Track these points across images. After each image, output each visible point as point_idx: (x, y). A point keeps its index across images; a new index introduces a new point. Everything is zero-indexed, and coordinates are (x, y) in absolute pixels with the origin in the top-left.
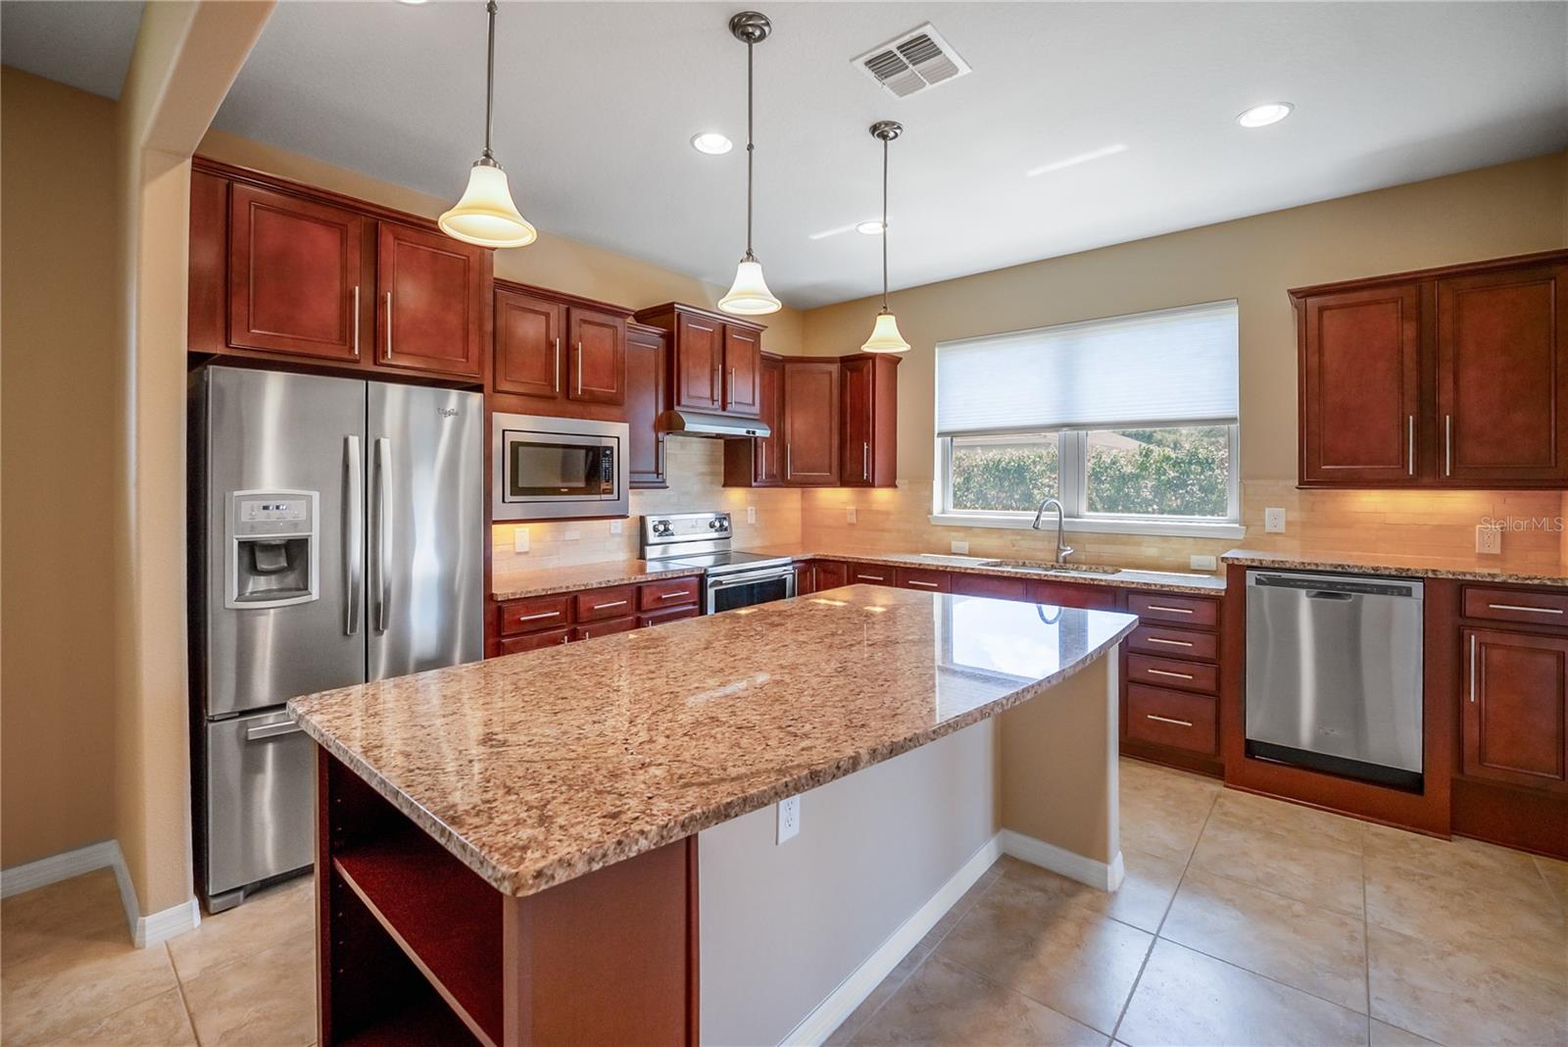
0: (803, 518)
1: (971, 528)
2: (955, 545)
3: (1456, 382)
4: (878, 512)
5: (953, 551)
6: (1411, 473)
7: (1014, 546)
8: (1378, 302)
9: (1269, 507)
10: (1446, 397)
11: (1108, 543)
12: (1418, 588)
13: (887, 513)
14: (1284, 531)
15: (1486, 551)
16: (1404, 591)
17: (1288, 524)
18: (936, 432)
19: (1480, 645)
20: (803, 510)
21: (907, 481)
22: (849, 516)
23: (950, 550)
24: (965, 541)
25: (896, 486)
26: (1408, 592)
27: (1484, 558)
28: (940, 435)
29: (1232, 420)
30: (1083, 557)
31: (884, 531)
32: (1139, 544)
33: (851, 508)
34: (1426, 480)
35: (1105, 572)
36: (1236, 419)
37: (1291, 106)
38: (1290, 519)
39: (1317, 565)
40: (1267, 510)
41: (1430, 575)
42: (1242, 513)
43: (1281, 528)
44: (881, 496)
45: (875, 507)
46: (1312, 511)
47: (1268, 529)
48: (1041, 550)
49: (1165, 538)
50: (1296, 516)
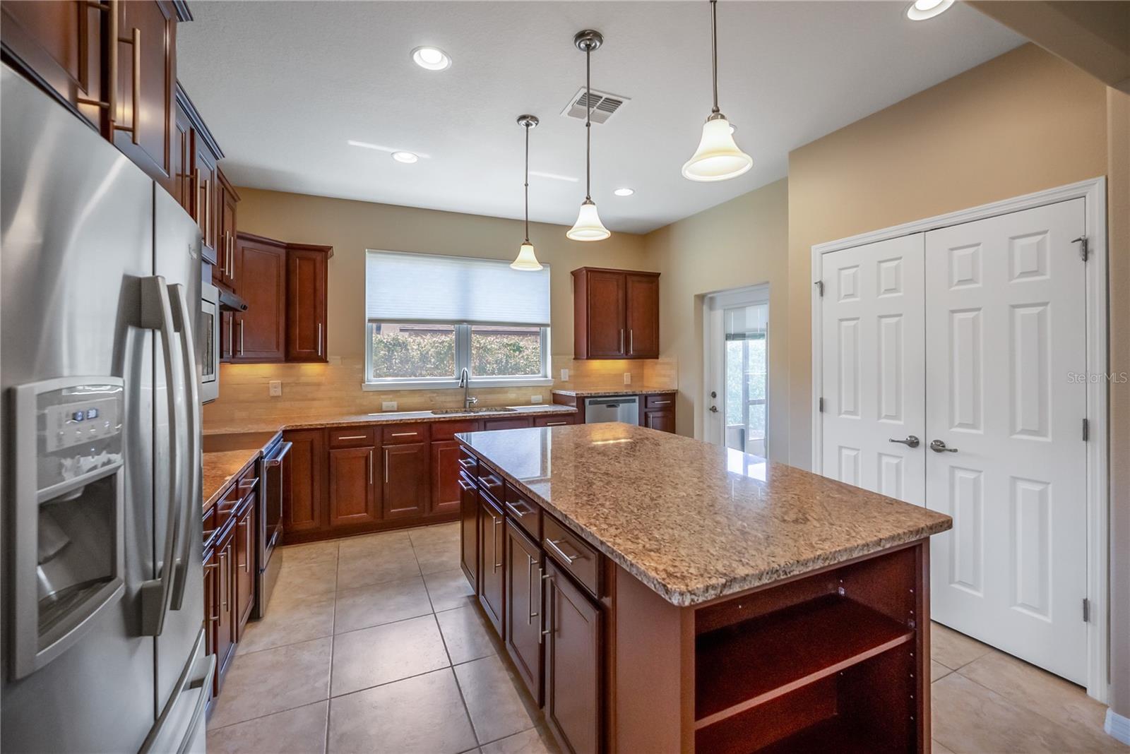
1: (398, 391)
2: (385, 405)
4: (308, 384)
5: (385, 409)
6: (622, 353)
9: (565, 369)
10: (630, 322)
11: (491, 393)
12: (637, 398)
13: (319, 385)
16: (626, 402)
17: (570, 377)
18: (367, 319)
21: (339, 357)
22: (272, 389)
23: (381, 409)
24: (394, 401)
25: (327, 362)
26: (634, 401)
27: (627, 386)
28: (371, 321)
29: (546, 325)
31: (314, 399)
32: (507, 392)
35: (496, 410)
36: (550, 325)
37: (634, 191)
38: (570, 374)
40: (562, 370)
41: (641, 393)
42: (553, 373)
43: (567, 379)
44: (311, 370)
45: (304, 380)
46: (579, 370)
47: (563, 380)
48: (450, 402)
49: (519, 388)
50: (572, 373)
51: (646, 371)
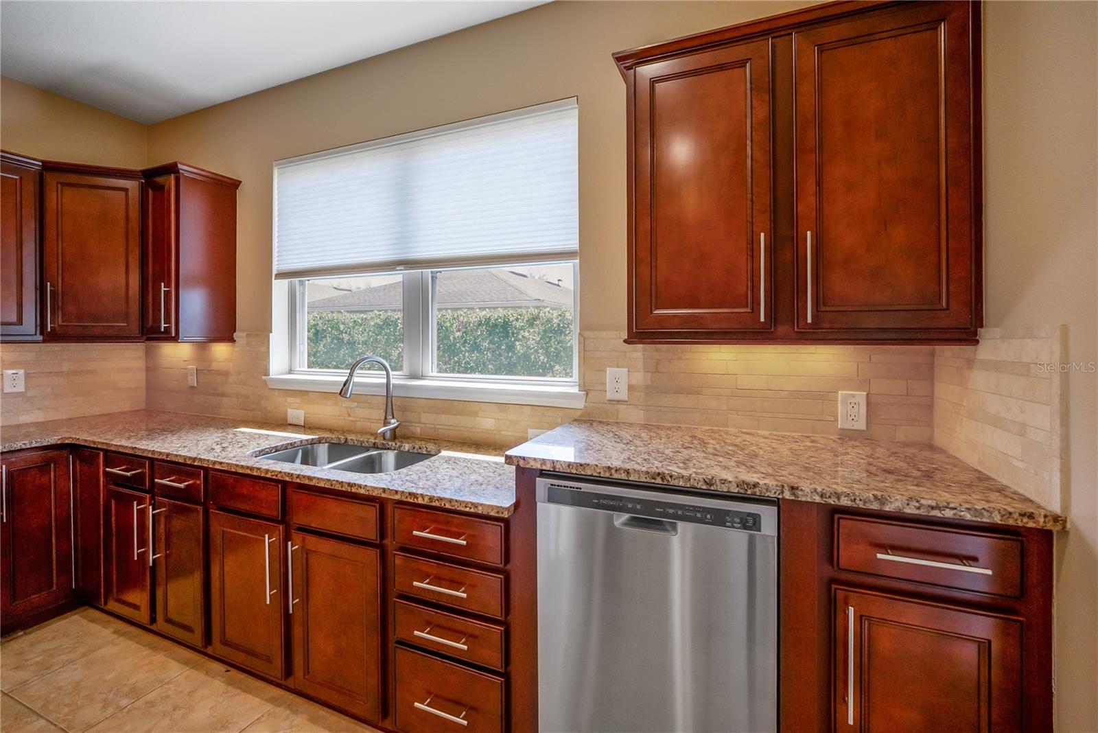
0: (148, 381)
1: (306, 393)
2: (292, 414)
3: (819, 183)
4: (218, 372)
5: (289, 422)
6: (762, 319)
7: (349, 415)
8: (721, 68)
9: (609, 367)
10: (806, 206)
13: (226, 374)
14: (627, 399)
15: (848, 426)
16: (751, 521)
17: (631, 388)
18: (274, 272)
19: (860, 618)
20: (149, 370)
21: (245, 334)
22: (190, 378)
23: (287, 420)
24: (301, 409)
25: (235, 341)
26: (755, 523)
28: (282, 275)
29: (571, 253)
30: (418, 430)
31: (223, 395)
32: (475, 414)
33: (192, 367)
34: (782, 329)
36: (577, 252)
38: (634, 382)
39: (627, 472)
40: (608, 369)
41: (787, 495)
42: (582, 376)
43: (623, 395)
44: (220, 351)
45: (215, 366)
46: (657, 371)
47: (610, 395)
49: (502, 406)
50: (639, 378)
51: (945, 391)
